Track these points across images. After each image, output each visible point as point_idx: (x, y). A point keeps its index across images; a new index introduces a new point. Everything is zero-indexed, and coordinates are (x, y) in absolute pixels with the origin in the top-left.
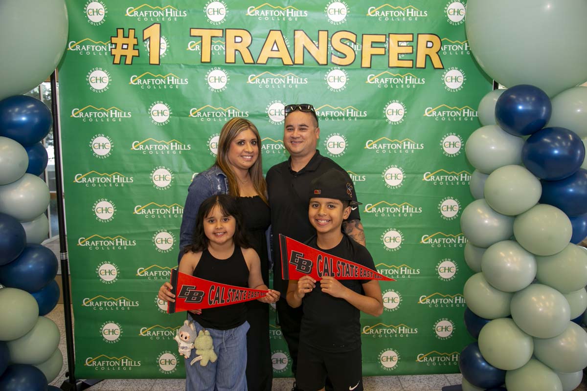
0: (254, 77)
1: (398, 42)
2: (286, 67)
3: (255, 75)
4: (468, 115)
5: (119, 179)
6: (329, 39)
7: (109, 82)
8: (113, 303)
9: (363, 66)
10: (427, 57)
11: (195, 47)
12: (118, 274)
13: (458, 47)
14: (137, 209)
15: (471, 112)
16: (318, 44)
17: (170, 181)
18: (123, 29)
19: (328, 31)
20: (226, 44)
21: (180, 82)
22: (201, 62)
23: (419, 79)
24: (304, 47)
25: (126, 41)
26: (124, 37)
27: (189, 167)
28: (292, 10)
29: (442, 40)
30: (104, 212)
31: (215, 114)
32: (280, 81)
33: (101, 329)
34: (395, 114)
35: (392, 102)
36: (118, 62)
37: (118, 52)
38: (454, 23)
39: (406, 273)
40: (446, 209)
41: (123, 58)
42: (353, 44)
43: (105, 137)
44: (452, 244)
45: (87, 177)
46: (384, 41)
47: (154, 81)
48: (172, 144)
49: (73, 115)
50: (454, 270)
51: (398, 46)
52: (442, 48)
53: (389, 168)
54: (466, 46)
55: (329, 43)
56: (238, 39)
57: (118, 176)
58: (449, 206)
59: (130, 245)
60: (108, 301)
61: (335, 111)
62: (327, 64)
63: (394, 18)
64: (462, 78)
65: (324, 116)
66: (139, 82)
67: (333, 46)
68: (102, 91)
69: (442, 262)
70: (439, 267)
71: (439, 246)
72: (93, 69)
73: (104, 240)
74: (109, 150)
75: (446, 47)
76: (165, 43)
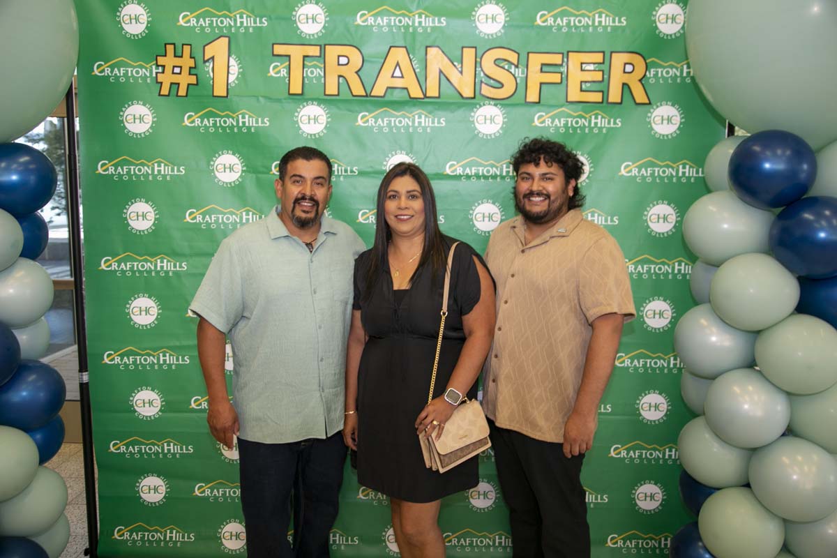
0: (366, 116)
1: (582, 64)
2: (413, 101)
3: (368, 114)
4: (687, 175)
6: (478, 60)
7: (153, 122)
8: (155, 448)
9: (528, 100)
10: (625, 86)
11: (279, 72)
12: (162, 406)
13: (673, 72)
15: (691, 169)
16: (462, 67)
19: (476, 48)
20: (325, 66)
21: (257, 122)
22: (289, 94)
23: (612, 120)
24: (441, 72)
25: (178, 61)
26: (175, 56)
28: (423, 16)
29: (647, 61)
30: (143, 313)
33: (138, 484)
36: (167, 93)
37: (167, 79)
38: (667, 35)
40: (652, 316)
41: (175, 87)
42: (513, 67)
43: (147, 202)
44: (662, 368)
45: (119, 262)
46: (560, 62)
47: (220, 121)
48: (244, 213)
50: (664, 407)
51: (582, 70)
52: (648, 73)
54: (685, 70)
55: (478, 65)
56: (343, 60)
57: (165, 261)
58: (657, 311)
59: (181, 362)
60: (147, 445)
61: (485, 166)
62: (474, 98)
63: (576, 27)
64: (678, 118)
65: (470, 174)
66: (198, 122)
67: (484, 69)
68: (143, 135)
69: (646, 395)
70: (641, 403)
71: (641, 371)
72: (130, 103)
73: (142, 355)
74: (152, 222)
75: (654, 71)
76: (236, 66)
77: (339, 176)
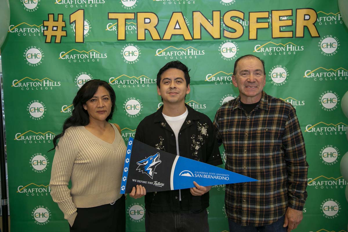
0: (161, 51)
1: (280, 17)
2: (186, 42)
3: (161, 49)
4: (343, 75)
5: (51, 137)
6: (222, 18)
7: (42, 58)
9: (250, 38)
10: (305, 28)
11: (112, 28)
12: (50, 216)
13: (332, 18)
15: (345, 72)
16: (213, 22)
18: (53, 14)
19: (220, 11)
21: (100, 56)
22: (118, 40)
23: (299, 47)
24: (201, 25)
25: (55, 24)
26: (54, 21)
29: (317, 13)
30: (39, 164)
32: (182, 53)
34: (279, 76)
35: (276, 67)
36: (50, 42)
37: (49, 33)
40: (327, 156)
41: (54, 38)
42: (241, 20)
43: (39, 102)
44: (334, 186)
45: (25, 136)
46: (268, 17)
47: (79, 56)
50: (337, 208)
52: (318, 20)
54: (339, 17)
55: (222, 20)
56: (147, 21)
57: (51, 134)
58: (329, 153)
61: (228, 76)
62: (220, 38)
64: (336, 44)
66: (67, 57)
67: (225, 22)
68: (37, 65)
69: (326, 201)
70: (324, 206)
71: (322, 188)
72: (29, 47)
73: (39, 188)
74: (43, 113)
75: (321, 18)
76: (88, 25)
77: (146, 84)
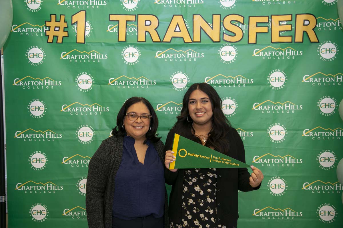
0: (160, 53)
1: (279, 21)
2: (186, 44)
3: (161, 51)
4: (341, 81)
5: (51, 135)
6: (222, 21)
7: (44, 57)
9: (250, 42)
10: (304, 33)
11: (113, 29)
12: (47, 214)
13: (332, 24)
14: (65, 160)
16: (213, 25)
17: (91, 137)
19: (220, 15)
20: (138, 26)
21: (101, 57)
22: (118, 41)
23: (297, 52)
24: (201, 28)
25: (58, 24)
26: (56, 21)
27: (107, 126)
29: (317, 19)
30: (38, 162)
31: (129, 82)
32: (182, 55)
34: (277, 81)
35: (275, 71)
36: (52, 42)
37: (51, 34)
38: (328, 3)
39: (290, 215)
40: (324, 160)
41: (56, 38)
43: (40, 101)
44: (331, 191)
45: (25, 134)
46: (268, 21)
47: (80, 56)
48: (94, 106)
49: (15, 84)
50: (333, 213)
51: (279, 25)
52: (317, 25)
53: (272, 126)
54: (339, 23)
55: (222, 24)
56: (148, 23)
57: (50, 133)
58: (327, 158)
59: (58, 189)
61: (227, 79)
62: (220, 42)
63: (276, 2)
64: (335, 50)
65: (218, 83)
66: (68, 57)
67: (225, 26)
68: (38, 64)
69: (322, 206)
70: (320, 211)
71: (319, 192)
72: (31, 47)
73: (37, 185)
74: (43, 112)
75: (321, 24)
76: (89, 26)
